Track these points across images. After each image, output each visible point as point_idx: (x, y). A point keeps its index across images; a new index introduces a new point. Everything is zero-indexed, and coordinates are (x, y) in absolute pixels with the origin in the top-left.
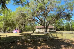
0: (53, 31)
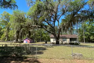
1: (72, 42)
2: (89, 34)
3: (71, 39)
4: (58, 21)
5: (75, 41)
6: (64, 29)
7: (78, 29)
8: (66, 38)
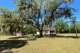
0: (54, 33)
1: (52, 34)
2: (61, 28)
3: (51, 32)
4: (42, 19)
5: (53, 33)
6: (46, 24)
7: (55, 25)
8: (48, 31)
